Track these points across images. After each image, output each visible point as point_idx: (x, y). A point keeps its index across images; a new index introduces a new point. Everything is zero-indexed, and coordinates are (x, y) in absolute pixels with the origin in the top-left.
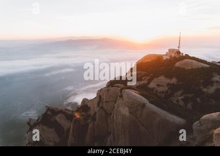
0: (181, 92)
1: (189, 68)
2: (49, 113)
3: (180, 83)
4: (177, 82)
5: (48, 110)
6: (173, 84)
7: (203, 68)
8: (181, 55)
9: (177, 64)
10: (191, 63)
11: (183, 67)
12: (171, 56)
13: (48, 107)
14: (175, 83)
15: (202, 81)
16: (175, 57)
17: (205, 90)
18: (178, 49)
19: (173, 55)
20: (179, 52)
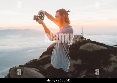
0: (85, 72)
1: (91, 50)
3: (85, 63)
4: (82, 63)
6: (78, 65)
7: (102, 50)
8: (84, 40)
9: (81, 48)
10: (92, 46)
11: (86, 50)
12: (76, 41)
14: (80, 63)
15: (102, 61)
16: (79, 42)
17: (105, 69)
18: (81, 35)
19: (78, 40)
20: (82, 38)
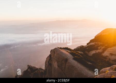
2: (29, 70)
5: (28, 68)
13: (29, 66)
